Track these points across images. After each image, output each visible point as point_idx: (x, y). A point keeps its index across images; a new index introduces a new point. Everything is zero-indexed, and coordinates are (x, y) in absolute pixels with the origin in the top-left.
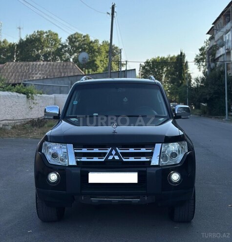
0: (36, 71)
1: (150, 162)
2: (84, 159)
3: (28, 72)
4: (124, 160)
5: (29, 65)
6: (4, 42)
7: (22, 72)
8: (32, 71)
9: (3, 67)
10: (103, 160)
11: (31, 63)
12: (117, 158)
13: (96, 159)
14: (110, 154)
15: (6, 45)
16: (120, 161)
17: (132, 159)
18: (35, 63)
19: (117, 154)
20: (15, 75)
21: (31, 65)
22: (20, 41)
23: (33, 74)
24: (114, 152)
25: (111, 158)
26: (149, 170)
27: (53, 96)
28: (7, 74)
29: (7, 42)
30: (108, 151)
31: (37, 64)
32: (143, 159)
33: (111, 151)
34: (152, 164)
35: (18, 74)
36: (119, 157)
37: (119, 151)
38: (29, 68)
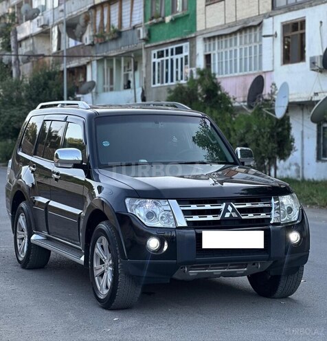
4: (243, 217)
10: (219, 218)
12: (234, 215)
13: (210, 218)
14: (226, 210)
17: (251, 216)
19: (234, 210)
24: (230, 208)
25: (227, 215)
32: (263, 215)
33: (226, 207)
36: (237, 213)
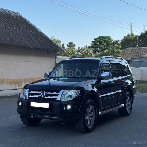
0: (145, 53)
1: (56, 99)
2: (31, 96)
3: (140, 53)
4: (45, 97)
5: (140, 49)
6: (132, 35)
7: (136, 53)
8: (143, 52)
9: (125, 51)
10: (37, 97)
11: (142, 48)
12: (43, 96)
13: (35, 96)
14: (41, 94)
15: (133, 37)
16: (44, 98)
17: (49, 97)
18: (145, 47)
19: (43, 94)
20: (132, 56)
21: (142, 49)
22: (141, 34)
23: (143, 55)
25: (40, 96)
26: (54, 103)
27: (140, 68)
28: (127, 55)
29: (134, 35)
30: (40, 93)
31: (146, 48)
32: (53, 97)
34: (57, 100)
35: (133, 55)
36: (44, 96)
37: (44, 93)
38: (141, 51)
